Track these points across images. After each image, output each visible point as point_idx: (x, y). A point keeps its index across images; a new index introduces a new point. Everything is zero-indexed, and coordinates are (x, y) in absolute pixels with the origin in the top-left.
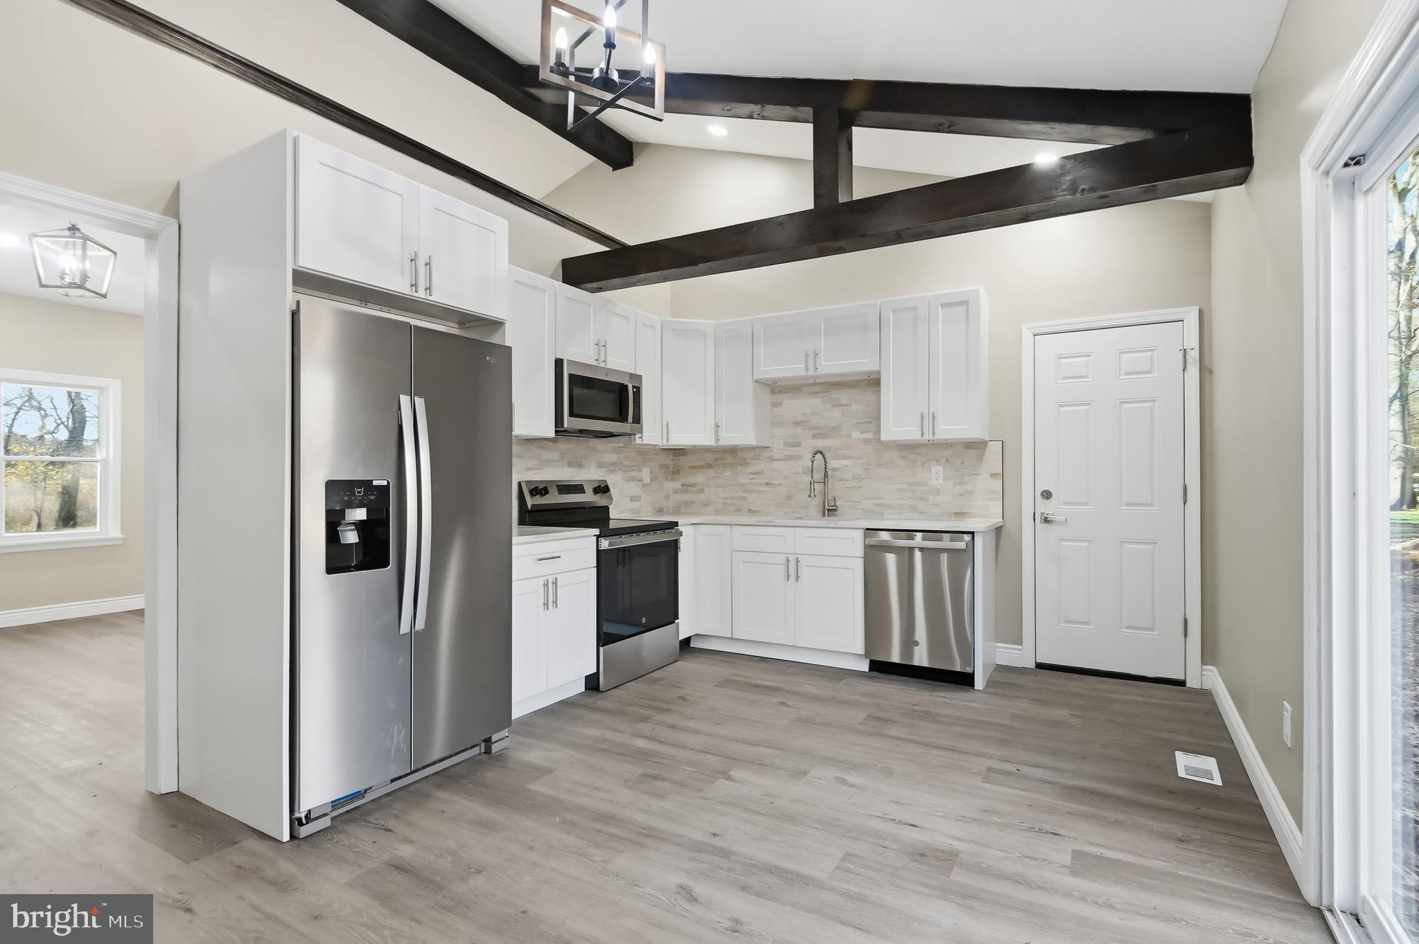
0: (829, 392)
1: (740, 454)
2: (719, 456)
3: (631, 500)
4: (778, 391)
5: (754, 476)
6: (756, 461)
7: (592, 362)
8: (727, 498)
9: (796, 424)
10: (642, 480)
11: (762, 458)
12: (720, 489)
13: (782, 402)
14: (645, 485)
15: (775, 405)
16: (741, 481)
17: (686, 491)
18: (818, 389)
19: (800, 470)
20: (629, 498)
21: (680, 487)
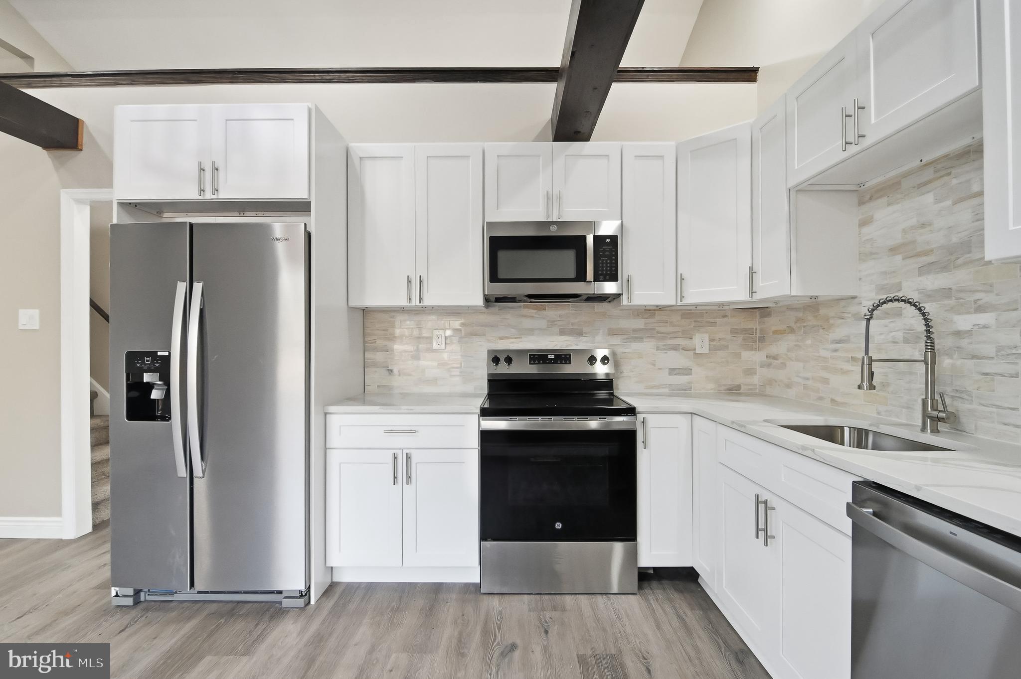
0: (949, 174)
1: (823, 311)
2: (800, 315)
3: (670, 374)
4: (868, 196)
5: (838, 346)
6: (840, 321)
7: (542, 218)
8: (808, 379)
9: (893, 250)
10: (695, 349)
11: (846, 315)
12: (801, 364)
13: (872, 217)
14: (698, 356)
15: (863, 223)
16: (823, 353)
17: (769, 365)
18: (929, 174)
19: (900, 335)
20: (667, 371)
21: (765, 359)
